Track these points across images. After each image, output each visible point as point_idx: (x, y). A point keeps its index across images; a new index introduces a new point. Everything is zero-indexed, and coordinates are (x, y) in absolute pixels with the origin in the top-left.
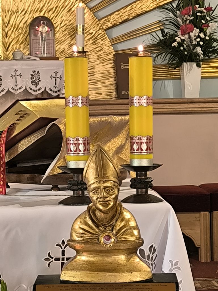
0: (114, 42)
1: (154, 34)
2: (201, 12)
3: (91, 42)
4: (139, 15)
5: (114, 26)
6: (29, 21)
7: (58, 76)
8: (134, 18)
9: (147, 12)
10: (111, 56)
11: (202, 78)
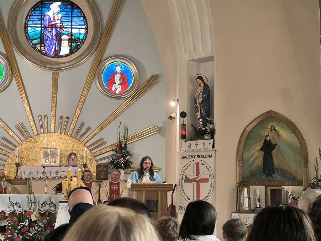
0: (97, 161)
1: (110, 159)
2: (124, 153)
3: (89, 161)
4: (105, 153)
5: (97, 156)
6: (69, 154)
7: (76, 172)
8: (104, 153)
9: (108, 152)
10: (95, 165)
11: (124, 174)
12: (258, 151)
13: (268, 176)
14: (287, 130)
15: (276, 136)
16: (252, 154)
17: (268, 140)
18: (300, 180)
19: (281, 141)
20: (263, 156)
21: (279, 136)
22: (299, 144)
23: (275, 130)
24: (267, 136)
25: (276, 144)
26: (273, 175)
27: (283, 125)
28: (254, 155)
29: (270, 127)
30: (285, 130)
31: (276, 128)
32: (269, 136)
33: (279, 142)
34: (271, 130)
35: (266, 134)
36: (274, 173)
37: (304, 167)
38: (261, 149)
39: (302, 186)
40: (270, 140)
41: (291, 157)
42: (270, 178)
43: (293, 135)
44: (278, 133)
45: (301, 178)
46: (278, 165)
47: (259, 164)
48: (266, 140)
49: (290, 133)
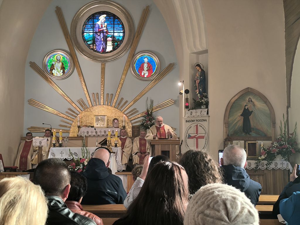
12: (239, 116)
13: (246, 134)
14: (261, 101)
15: (252, 106)
16: (235, 119)
17: (246, 108)
18: (270, 136)
19: (256, 109)
20: (242, 120)
21: (254, 105)
22: (269, 111)
23: (251, 101)
24: (246, 106)
25: (252, 111)
26: (250, 133)
27: (258, 98)
28: (237, 119)
29: (248, 100)
30: (259, 101)
31: (252, 100)
32: (247, 105)
33: (255, 109)
34: (249, 102)
35: (245, 104)
36: (251, 131)
37: (273, 127)
38: (241, 115)
39: (271, 140)
40: (248, 108)
41: (263, 120)
42: (248, 135)
43: (265, 105)
44: (253, 103)
45: (271, 135)
46: (253, 125)
47: (240, 125)
48: (245, 108)
49: (262, 103)
